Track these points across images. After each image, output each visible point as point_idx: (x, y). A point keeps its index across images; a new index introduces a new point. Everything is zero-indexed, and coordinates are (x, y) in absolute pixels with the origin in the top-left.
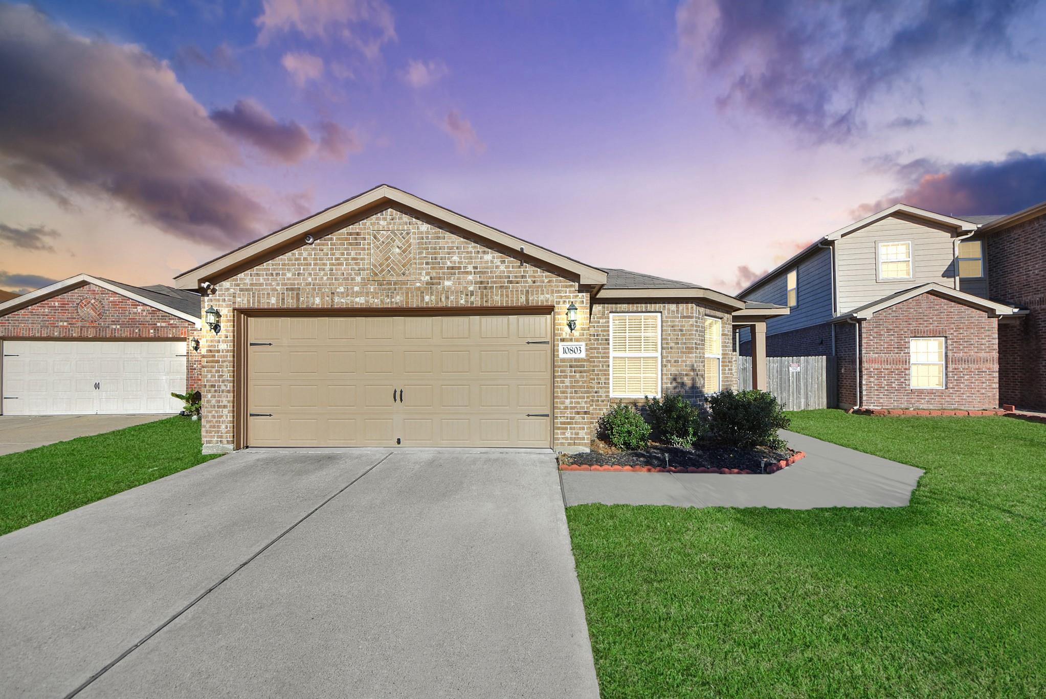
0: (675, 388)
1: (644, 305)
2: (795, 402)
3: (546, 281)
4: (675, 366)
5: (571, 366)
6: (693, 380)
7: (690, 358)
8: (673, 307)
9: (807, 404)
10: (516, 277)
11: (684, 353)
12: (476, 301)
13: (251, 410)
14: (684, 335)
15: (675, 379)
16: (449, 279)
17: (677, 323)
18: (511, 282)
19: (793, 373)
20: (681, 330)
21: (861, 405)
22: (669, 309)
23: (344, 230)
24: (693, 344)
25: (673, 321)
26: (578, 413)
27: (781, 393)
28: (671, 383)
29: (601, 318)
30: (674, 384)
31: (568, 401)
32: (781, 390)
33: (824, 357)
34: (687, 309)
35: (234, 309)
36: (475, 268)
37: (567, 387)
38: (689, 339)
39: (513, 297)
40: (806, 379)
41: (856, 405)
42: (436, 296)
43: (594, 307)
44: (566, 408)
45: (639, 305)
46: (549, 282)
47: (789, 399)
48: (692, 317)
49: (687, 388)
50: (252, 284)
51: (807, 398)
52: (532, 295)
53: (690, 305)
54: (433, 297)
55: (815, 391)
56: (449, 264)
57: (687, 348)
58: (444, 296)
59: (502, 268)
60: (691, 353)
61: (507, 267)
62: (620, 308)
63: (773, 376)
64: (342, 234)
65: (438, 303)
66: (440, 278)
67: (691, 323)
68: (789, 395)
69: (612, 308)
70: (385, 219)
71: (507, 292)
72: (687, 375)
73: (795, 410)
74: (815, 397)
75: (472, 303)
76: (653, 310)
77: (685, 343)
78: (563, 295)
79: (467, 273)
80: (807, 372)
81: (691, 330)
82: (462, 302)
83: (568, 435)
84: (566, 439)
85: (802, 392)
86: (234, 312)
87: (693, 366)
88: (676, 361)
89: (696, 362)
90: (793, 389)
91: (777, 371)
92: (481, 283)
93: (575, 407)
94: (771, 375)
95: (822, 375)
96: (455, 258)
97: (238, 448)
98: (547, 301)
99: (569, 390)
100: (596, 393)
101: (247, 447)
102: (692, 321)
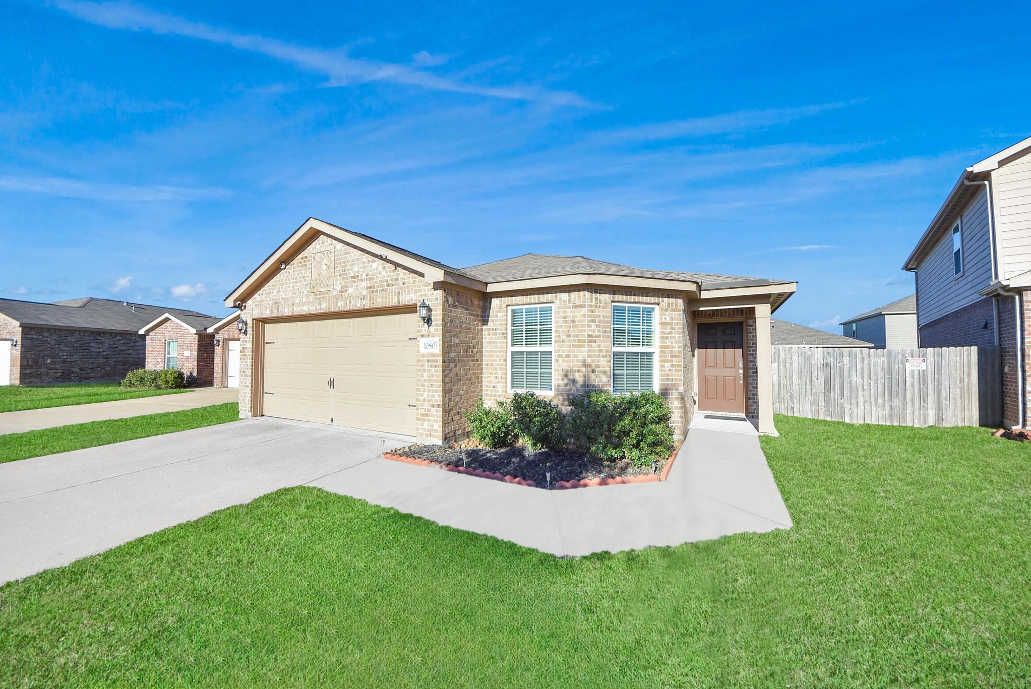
0: (566, 385)
1: (537, 296)
2: (917, 413)
3: (412, 281)
4: (567, 361)
5: (428, 361)
6: (585, 377)
7: (582, 352)
8: (564, 296)
9: (940, 418)
10: (392, 280)
11: (575, 346)
12: (366, 304)
13: (266, 390)
14: (575, 326)
15: (566, 376)
16: (351, 287)
17: (569, 314)
18: (388, 285)
19: (913, 371)
20: (573, 321)
21: (1024, 425)
22: (561, 299)
23: (300, 256)
24: (585, 337)
25: (565, 312)
26: (433, 406)
27: (891, 400)
28: (563, 379)
29: (498, 312)
30: (566, 381)
31: (425, 394)
32: (890, 395)
33: (974, 349)
34: (579, 297)
35: (253, 319)
36: (367, 275)
37: (425, 380)
38: (581, 331)
39: (389, 299)
40: (938, 381)
41: (1017, 423)
42: (344, 301)
43: (493, 301)
44: (425, 400)
45: (532, 296)
46: (414, 282)
47: (905, 409)
48: (584, 307)
49: (579, 386)
50: (260, 301)
51: (939, 408)
52: (402, 295)
53: (582, 293)
54: (342, 302)
55: (955, 399)
56: (352, 274)
57: (579, 341)
58: (348, 301)
59: (383, 273)
60: (583, 346)
61: (387, 272)
62: (515, 300)
63: (876, 375)
64: (298, 259)
65: (344, 308)
66: (346, 287)
67: (583, 313)
68: (905, 404)
69: (508, 301)
70: (319, 244)
71: (386, 294)
72: (578, 371)
73: (916, 426)
74: (956, 407)
75: (364, 306)
76: (545, 301)
77: (577, 336)
78: (423, 293)
79: (362, 280)
80: (939, 371)
81: (583, 321)
82: (359, 305)
83: (426, 426)
84: (424, 429)
85: (931, 399)
86: (253, 321)
87: (584, 361)
88: (567, 356)
89: (589, 356)
90: (913, 395)
91: (884, 369)
92: (370, 287)
93: (431, 400)
94: (872, 374)
95: (969, 375)
96: (356, 269)
97: (255, 415)
98: (412, 300)
99: (427, 384)
100: (494, 387)
101: (263, 416)
102: (585, 311)
